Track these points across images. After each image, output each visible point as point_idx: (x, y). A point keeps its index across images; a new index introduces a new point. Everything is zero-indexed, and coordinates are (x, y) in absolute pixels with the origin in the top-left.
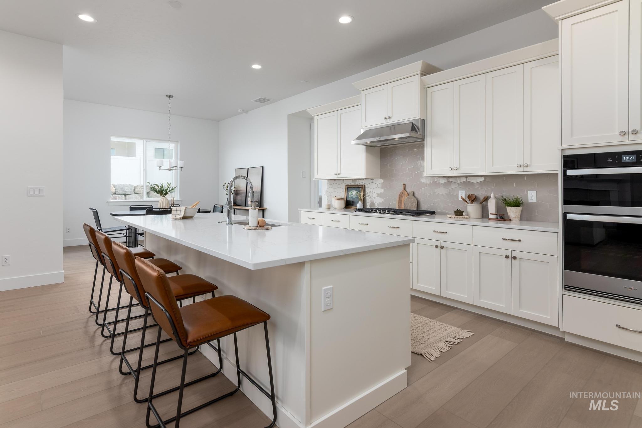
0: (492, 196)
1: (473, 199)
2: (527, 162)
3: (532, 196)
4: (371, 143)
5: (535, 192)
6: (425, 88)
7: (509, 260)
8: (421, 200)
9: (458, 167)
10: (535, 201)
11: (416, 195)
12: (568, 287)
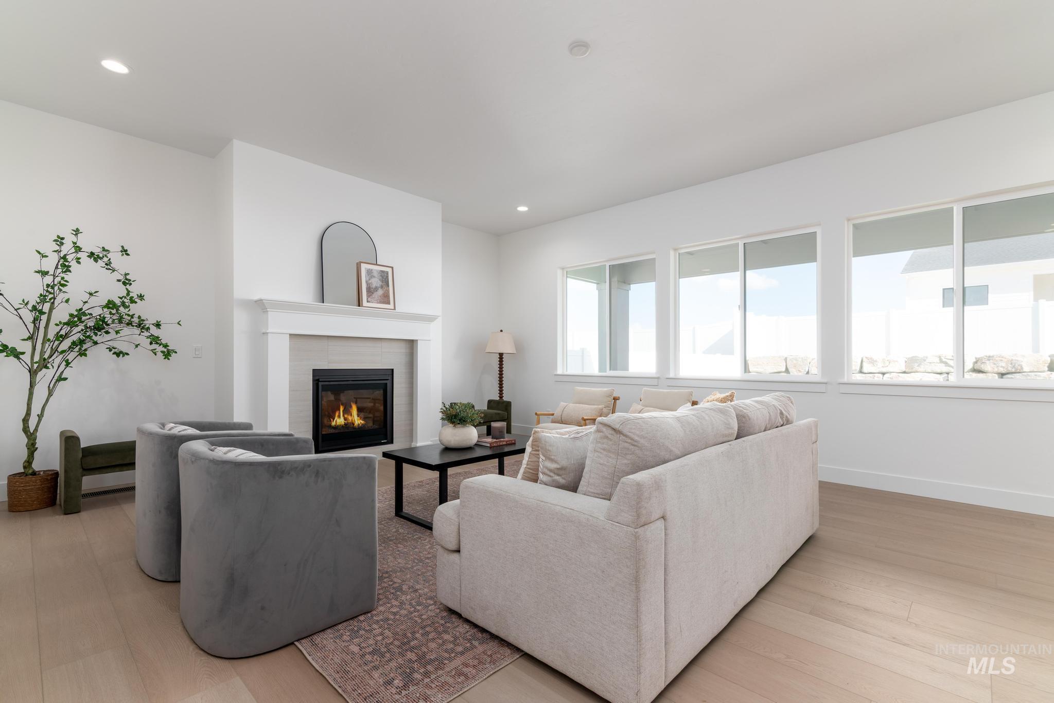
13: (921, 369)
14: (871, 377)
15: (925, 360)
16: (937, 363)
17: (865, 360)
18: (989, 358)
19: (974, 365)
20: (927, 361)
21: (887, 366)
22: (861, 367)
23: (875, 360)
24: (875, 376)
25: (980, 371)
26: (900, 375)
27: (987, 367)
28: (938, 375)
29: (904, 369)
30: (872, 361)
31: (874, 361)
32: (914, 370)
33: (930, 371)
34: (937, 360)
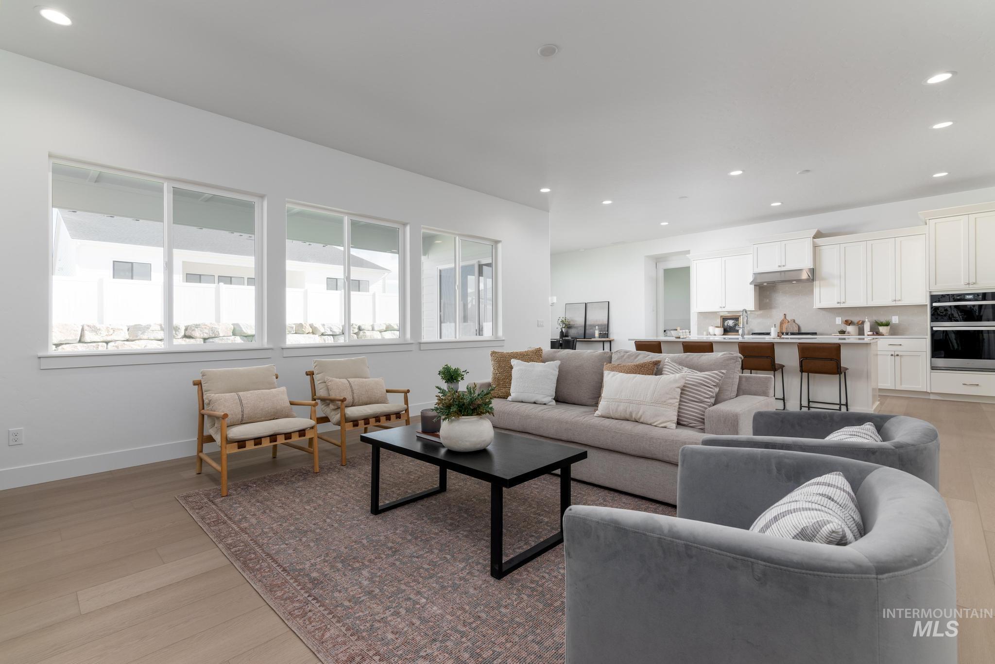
0: (866, 320)
1: (848, 323)
2: (898, 298)
3: (895, 320)
4: (768, 284)
5: (897, 317)
6: (815, 247)
7: (893, 357)
8: (801, 326)
9: (844, 301)
10: (897, 322)
11: (796, 322)
12: (933, 368)
13: (145, 337)
14: (94, 347)
15: (148, 328)
16: (158, 331)
17: (86, 328)
18: (197, 326)
19: (185, 332)
20: (151, 328)
21: (111, 335)
22: (82, 336)
23: (98, 328)
24: (98, 345)
25: (190, 337)
26: (126, 342)
27: (197, 333)
28: (159, 342)
29: (127, 337)
30: (95, 330)
31: (98, 330)
32: (138, 338)
33: (153, 339)
34: (159, 328)
